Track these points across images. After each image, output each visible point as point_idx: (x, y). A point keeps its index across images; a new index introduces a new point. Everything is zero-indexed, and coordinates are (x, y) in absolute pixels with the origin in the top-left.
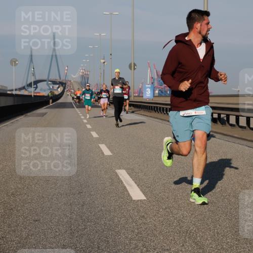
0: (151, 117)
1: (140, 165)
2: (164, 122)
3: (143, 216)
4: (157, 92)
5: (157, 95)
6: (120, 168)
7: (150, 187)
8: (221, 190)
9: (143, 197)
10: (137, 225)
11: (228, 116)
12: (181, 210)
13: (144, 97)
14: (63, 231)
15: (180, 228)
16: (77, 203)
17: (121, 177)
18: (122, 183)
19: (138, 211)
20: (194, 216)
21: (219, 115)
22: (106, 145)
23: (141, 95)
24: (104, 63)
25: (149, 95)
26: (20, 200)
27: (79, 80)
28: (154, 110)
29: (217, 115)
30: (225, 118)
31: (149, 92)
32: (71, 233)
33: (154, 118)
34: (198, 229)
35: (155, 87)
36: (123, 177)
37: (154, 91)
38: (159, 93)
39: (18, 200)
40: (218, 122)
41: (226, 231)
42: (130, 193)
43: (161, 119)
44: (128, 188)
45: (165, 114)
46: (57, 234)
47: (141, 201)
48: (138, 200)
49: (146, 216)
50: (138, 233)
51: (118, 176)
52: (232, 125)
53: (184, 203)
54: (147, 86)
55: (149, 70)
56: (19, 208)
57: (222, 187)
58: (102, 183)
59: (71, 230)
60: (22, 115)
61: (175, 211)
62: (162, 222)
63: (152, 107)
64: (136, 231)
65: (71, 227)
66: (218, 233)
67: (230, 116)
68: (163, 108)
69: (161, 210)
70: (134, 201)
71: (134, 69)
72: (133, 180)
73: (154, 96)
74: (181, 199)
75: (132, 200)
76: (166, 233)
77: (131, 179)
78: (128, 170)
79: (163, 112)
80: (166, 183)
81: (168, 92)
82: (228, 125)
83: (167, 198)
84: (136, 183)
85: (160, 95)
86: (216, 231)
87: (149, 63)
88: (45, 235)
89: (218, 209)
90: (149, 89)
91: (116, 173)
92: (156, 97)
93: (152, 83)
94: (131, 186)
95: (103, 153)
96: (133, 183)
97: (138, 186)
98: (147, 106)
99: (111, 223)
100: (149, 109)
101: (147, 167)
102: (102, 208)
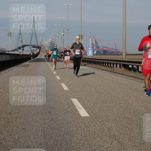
0: (92, 67)
1: (85, 96)
2: (99, 70)
3: (88, 126)
4: (95, 52)
5: (95, 54)
6: (73, 98)
7: (91, 109)
8: (134, 111)
9: (87, 115)
10: (84, 132)
11: (138, 67)
12: (110, 123)
13: (88, 55)
14: (40, 135)
15: (110, 133)
16: (48, 118)
17: (74, 103)
18: (75, 106)
19: (85, 123)
20: (118, 126)
21: (133, 66)
22: (65, 84)
23: (86, 54)
24: (64, 35)
25: (91, 54)
26: (14, 117)
27: (49, 45)
28: (94, 63)
29: (131, 66)
30: (136, 68)
31: (91, 52)
32: (44, 136)
33: (94, 67)
34: (120, 134)
35: (94, 49)
36: (75, 103)
37: (93, 52)
38: (96, 53)
39: (13, 116)
40: (132, 70)
41: (137, 135)
42: (80, 113)
43: (98, 68)
44: (78, 109)
45: (100, 65)
46: (36, 137)
47: (86, 117)
48: (85, 117)
49: (89, 126)
50: (85, 136)
51: (72, 102)
52: (140, 72)
53: (112, 118)
54: (89, 48)
55: (91, 39)
56: (14, 121)
57: (134, 109)
58: (63, 107)
59: (45, 134)
60: (15, 66)
61: (107, 123)
62: (99, 130)
63: (92, 61)
64: (83, 135)
65: (44, 133)
66: (132, 137)
67: (139, 67)
68: (99, 62)
69: (98, 123)
70: (82, 117)
71: (82, 38)
72: (81, 105)
73: (93, 55)
74: (110, 116)
75: (81, 117)
76: (101, 136)
77: (80, 104)
78: (78, 99)
79: (99, 64)
80: (101, 107)
81: (102, 52)
82: (138, 72)
83: (102, 115)
84: (83, 106)
85: (97, 54)
86: (131, 135)
87: (90, 35)
88: (29, 137)
89: (132, 122)
90: (91, 51)
91: (71, 101)
92: (94, 55)
93: (92, 47)
94: (80, 108)
95: (63, 89)
96: (81, 106)
97: (84, 108)
98: (89, 61)
99: (68, 130)
100: (91, 62)
101: (90, 97)
102: (63, 122)
